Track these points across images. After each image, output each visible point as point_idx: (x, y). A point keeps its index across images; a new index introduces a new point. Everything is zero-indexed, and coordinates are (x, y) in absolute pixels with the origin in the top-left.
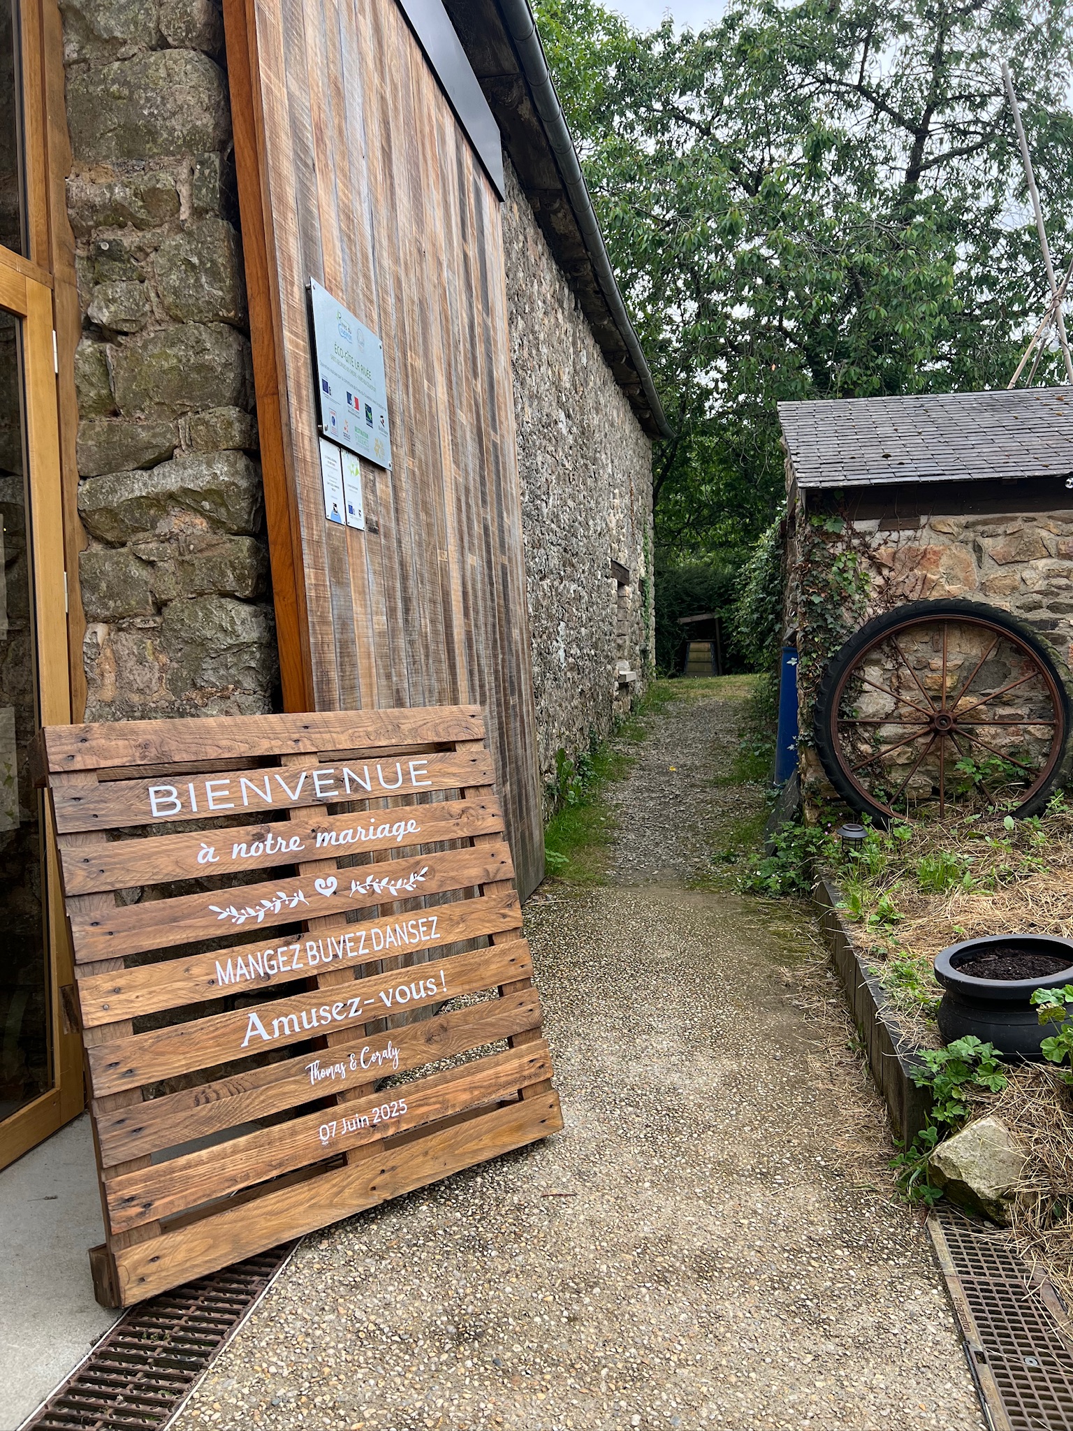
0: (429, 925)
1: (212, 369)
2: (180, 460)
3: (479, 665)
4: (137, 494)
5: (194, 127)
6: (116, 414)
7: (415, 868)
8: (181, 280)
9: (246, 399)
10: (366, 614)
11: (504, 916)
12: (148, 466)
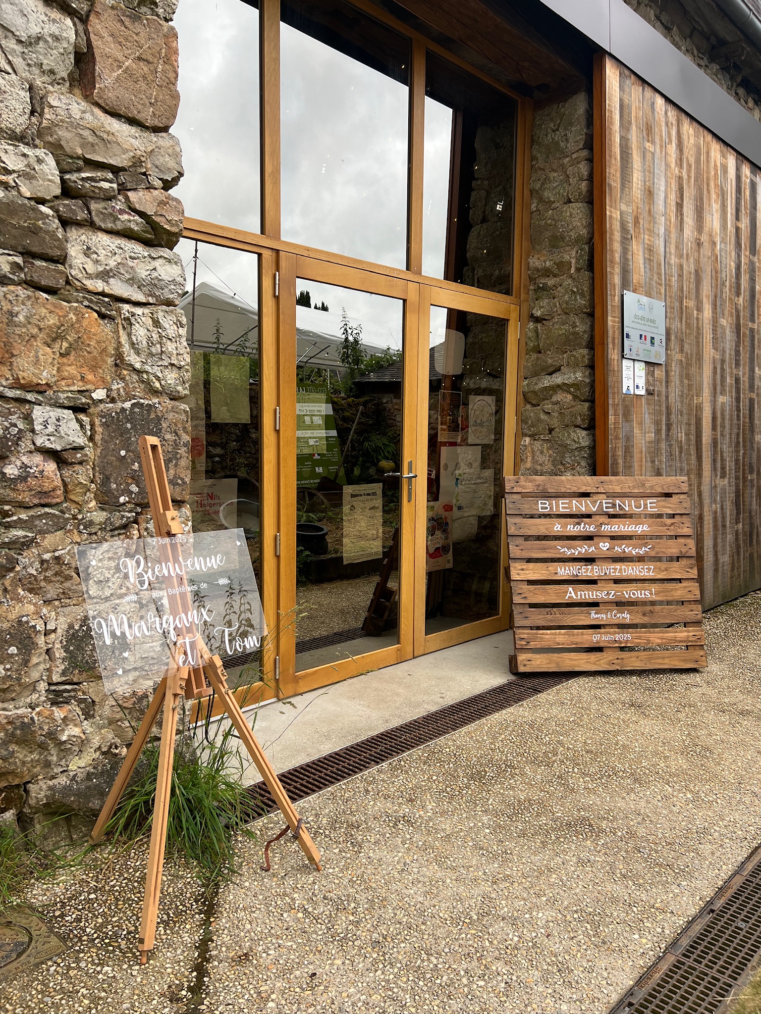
0: (649, 569)
1: (578, 334)
2: (563, 371)
3: (722, 456)
4: (545, 385)
5: (580, 234)
6: (540, 352)
7: (645, 545)
8: (569, 297)
9: (591, 346)
10: (642, 433)
11: (688, 572)
12: (551, 374)
